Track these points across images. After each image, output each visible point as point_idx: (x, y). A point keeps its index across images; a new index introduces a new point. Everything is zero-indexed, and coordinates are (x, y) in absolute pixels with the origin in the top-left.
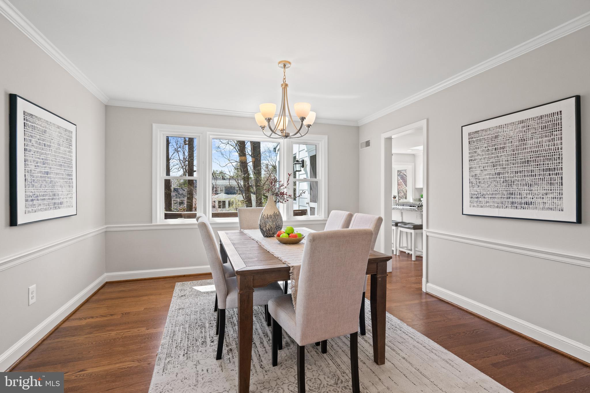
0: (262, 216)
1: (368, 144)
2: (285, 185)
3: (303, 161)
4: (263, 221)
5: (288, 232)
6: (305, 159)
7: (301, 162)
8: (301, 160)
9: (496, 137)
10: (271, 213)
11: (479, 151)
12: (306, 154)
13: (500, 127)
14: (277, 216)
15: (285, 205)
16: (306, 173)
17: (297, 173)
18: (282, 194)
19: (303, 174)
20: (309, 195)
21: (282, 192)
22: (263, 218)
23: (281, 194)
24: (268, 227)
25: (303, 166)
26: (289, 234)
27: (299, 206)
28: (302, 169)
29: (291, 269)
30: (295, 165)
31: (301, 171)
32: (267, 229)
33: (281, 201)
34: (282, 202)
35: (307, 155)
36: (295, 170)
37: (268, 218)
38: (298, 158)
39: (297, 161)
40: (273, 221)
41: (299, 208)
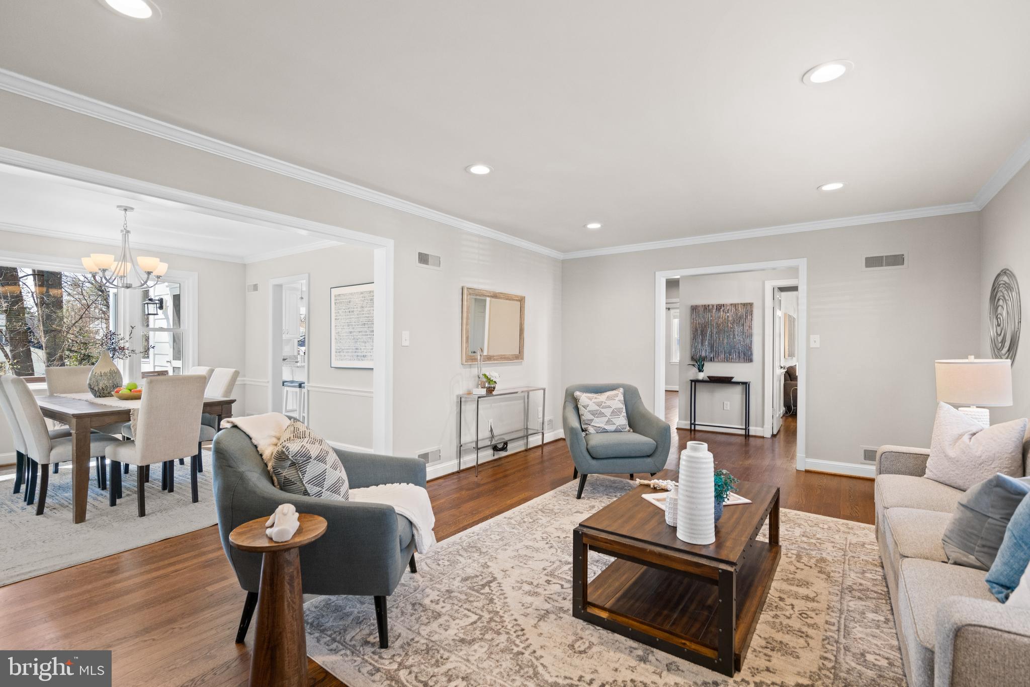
0: (92, 374)
1: (255, 288)
2: (127, 338)
3: (161, 301)
4: (93, 379)
5: (130, 388)
6: (165, 298)
7: (157, 302)
8: (157, 298)
9: (350, 302)
10: (107, 370)
11: (340, 311)
12: (168, 291)
13: (351, 294)
14: (115, 374)
15: (127, 361)
16: (167, 318)
17: (151, 317)
18: (123, 349)
19: (161, 320)
20: (172, 349)
21: (122, 346)
22: (93, 376)
23: (120, 349)
24: (101, 385)
25: (161, 307)
26: (131, 390)
27: (155, 366)
28: (160, 312)
29: (132, 411)
30: (146, 305)
31: (157, 314)
32: (101, 388)
33: (121, 357)
34: (122, 359)
35: (169, 293)
36: (147, 313)
37: (101, 376)
38: (152, 295)
39: (151, 300)
40: (109, 380)
41: (154, 369)
